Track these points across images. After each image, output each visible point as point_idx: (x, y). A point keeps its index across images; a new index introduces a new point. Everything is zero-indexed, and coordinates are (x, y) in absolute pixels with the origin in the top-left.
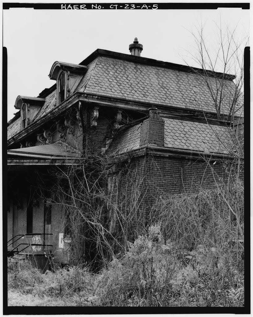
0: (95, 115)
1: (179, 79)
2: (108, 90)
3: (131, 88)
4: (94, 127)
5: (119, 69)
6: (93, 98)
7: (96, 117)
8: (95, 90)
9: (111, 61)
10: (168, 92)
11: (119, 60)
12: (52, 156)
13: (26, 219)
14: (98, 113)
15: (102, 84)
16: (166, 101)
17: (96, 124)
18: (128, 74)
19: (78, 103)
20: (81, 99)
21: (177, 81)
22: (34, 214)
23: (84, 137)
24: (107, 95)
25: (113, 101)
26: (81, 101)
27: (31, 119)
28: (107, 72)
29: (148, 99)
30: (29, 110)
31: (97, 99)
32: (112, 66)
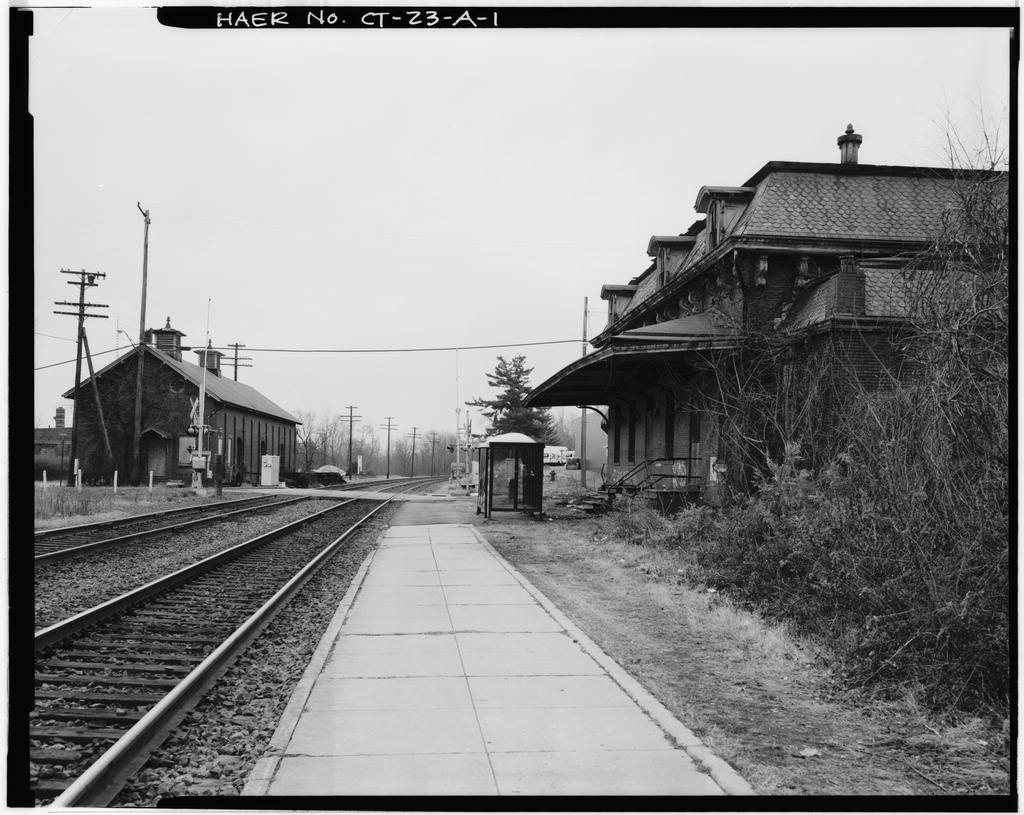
0: (761, 268)
1: (918, 191)
2: (784, 225)
3: (825, 219)
4: (761, 287)
5: (806, 189)
6: (756, 243)
7: (764, 270)
8: (762, 228)
9: (792, 177)
10: (894, 217)
11: (807, 175)
12: (692, 336)
13: (664, 434)
14: (766, 265)
15: (776, 217)
16: (890, 233)
17: (764, 282)
18: (821, 195)
19: (732, 252)
20: (736, 246)
21: (914, 195)
22: (676, 427)
23: (745, 304)
24: (783, 234)
25: (792, 243)
26: (736, 249)
27: (673, 272)
28: (784, 196)
29: (857, 232)
30: (668, 259)
31: (764, 243)
32: (794, 186)
